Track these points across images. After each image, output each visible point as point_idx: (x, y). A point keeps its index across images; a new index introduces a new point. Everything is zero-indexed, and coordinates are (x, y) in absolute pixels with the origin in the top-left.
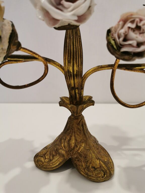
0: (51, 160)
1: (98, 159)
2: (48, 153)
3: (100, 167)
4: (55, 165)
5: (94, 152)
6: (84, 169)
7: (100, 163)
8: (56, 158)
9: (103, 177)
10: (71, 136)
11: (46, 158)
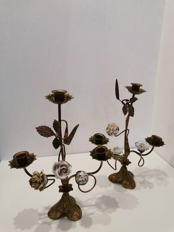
2: (54, 211)
3: (76, 215)
4: (58, 216)
5: (74, 209)
6: (70, 217)
7: (76, 213)
9: (77, 219)
10: (64, 203)
11: (54, 214)
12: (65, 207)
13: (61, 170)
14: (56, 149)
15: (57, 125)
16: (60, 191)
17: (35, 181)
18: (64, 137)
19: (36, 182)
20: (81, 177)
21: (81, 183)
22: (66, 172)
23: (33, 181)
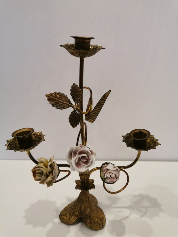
0: (70, 218)
1: (97, 217)
2: (68, 213)
3: (98, 222)
4: (73, 222)
5: (94, 213)
6: (89, 224)
7: (98, 220)
8: (73, 217)
9: (99, 228)
10: (82, 205)
11: (67, 217)
12: (83, 210)
13: (80, 159)
14: (73, 127)
15: (77, 91)
16: (77, 188)
17: (40, 171)
18: (86, 111)
19: (42, 173)
20: (109, 172)
21: (108, 181)
22: (86, 163)
23: (37, 172)
